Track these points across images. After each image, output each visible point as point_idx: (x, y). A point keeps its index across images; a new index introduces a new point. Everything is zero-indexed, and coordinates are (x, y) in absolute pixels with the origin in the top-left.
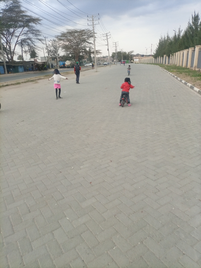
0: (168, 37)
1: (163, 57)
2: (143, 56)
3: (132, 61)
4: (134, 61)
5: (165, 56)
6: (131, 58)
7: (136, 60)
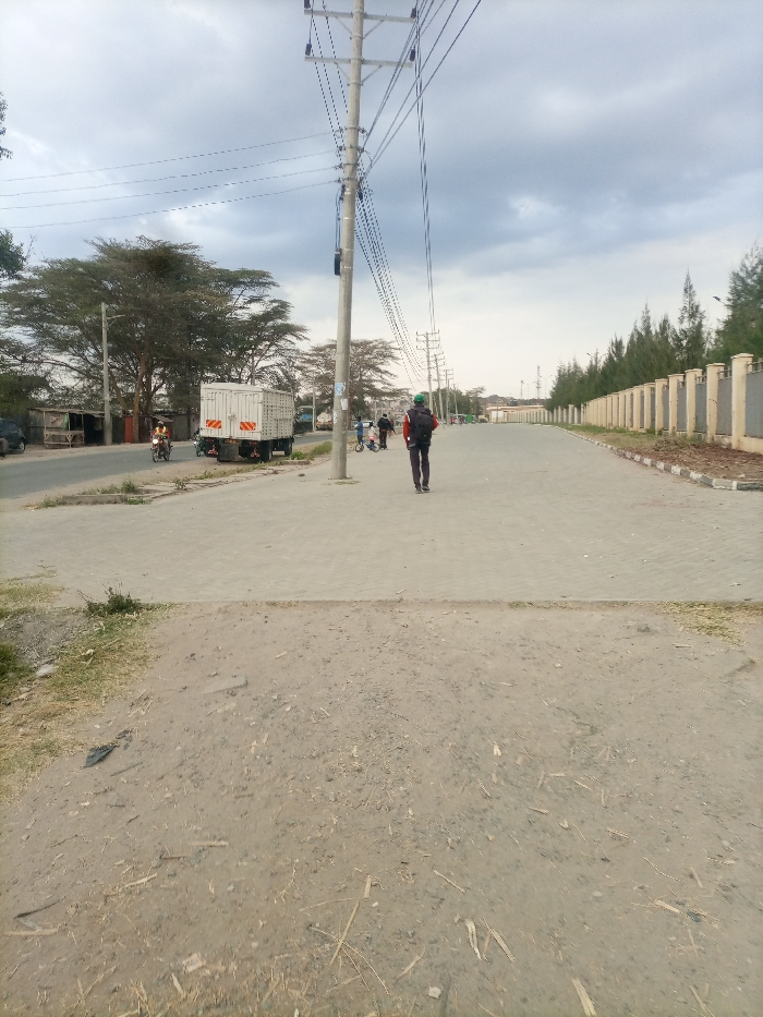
0: (576, 366)
1: (567, 408)
2: (514, 403)
3: (481, 417)
4: (488, 416)
5: (571, 406)
6: (478, 408)
7: (496, 414)
